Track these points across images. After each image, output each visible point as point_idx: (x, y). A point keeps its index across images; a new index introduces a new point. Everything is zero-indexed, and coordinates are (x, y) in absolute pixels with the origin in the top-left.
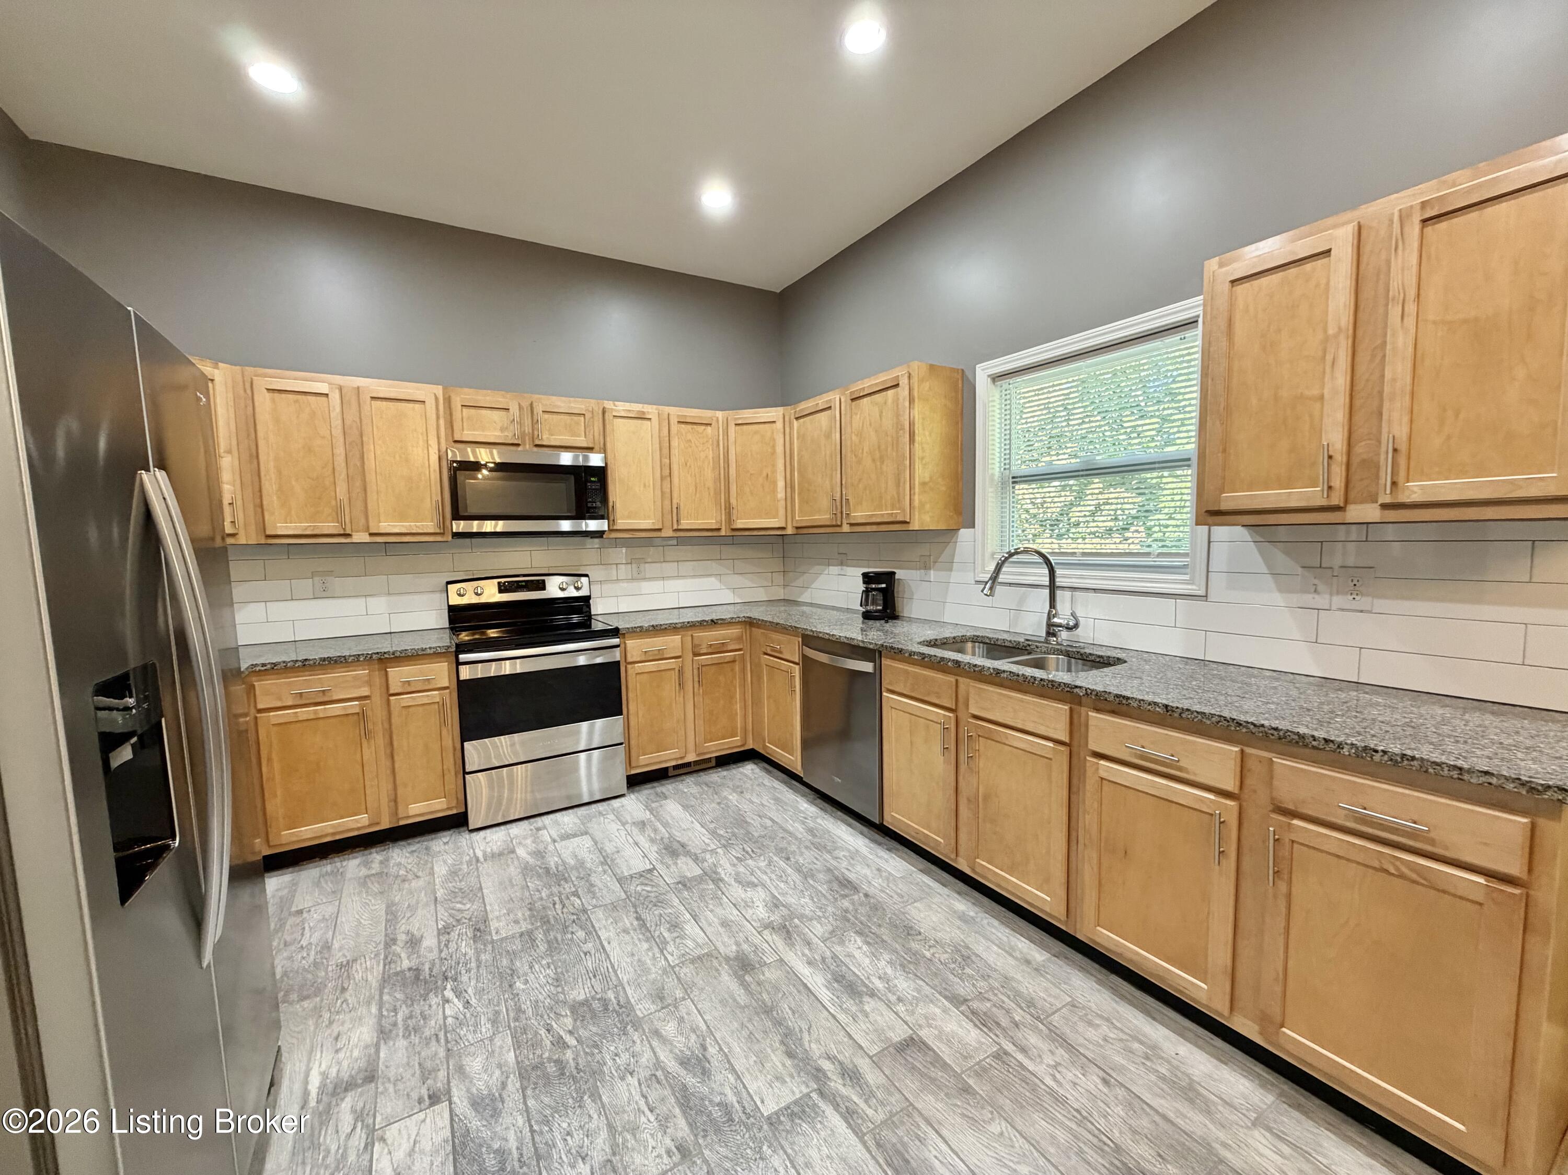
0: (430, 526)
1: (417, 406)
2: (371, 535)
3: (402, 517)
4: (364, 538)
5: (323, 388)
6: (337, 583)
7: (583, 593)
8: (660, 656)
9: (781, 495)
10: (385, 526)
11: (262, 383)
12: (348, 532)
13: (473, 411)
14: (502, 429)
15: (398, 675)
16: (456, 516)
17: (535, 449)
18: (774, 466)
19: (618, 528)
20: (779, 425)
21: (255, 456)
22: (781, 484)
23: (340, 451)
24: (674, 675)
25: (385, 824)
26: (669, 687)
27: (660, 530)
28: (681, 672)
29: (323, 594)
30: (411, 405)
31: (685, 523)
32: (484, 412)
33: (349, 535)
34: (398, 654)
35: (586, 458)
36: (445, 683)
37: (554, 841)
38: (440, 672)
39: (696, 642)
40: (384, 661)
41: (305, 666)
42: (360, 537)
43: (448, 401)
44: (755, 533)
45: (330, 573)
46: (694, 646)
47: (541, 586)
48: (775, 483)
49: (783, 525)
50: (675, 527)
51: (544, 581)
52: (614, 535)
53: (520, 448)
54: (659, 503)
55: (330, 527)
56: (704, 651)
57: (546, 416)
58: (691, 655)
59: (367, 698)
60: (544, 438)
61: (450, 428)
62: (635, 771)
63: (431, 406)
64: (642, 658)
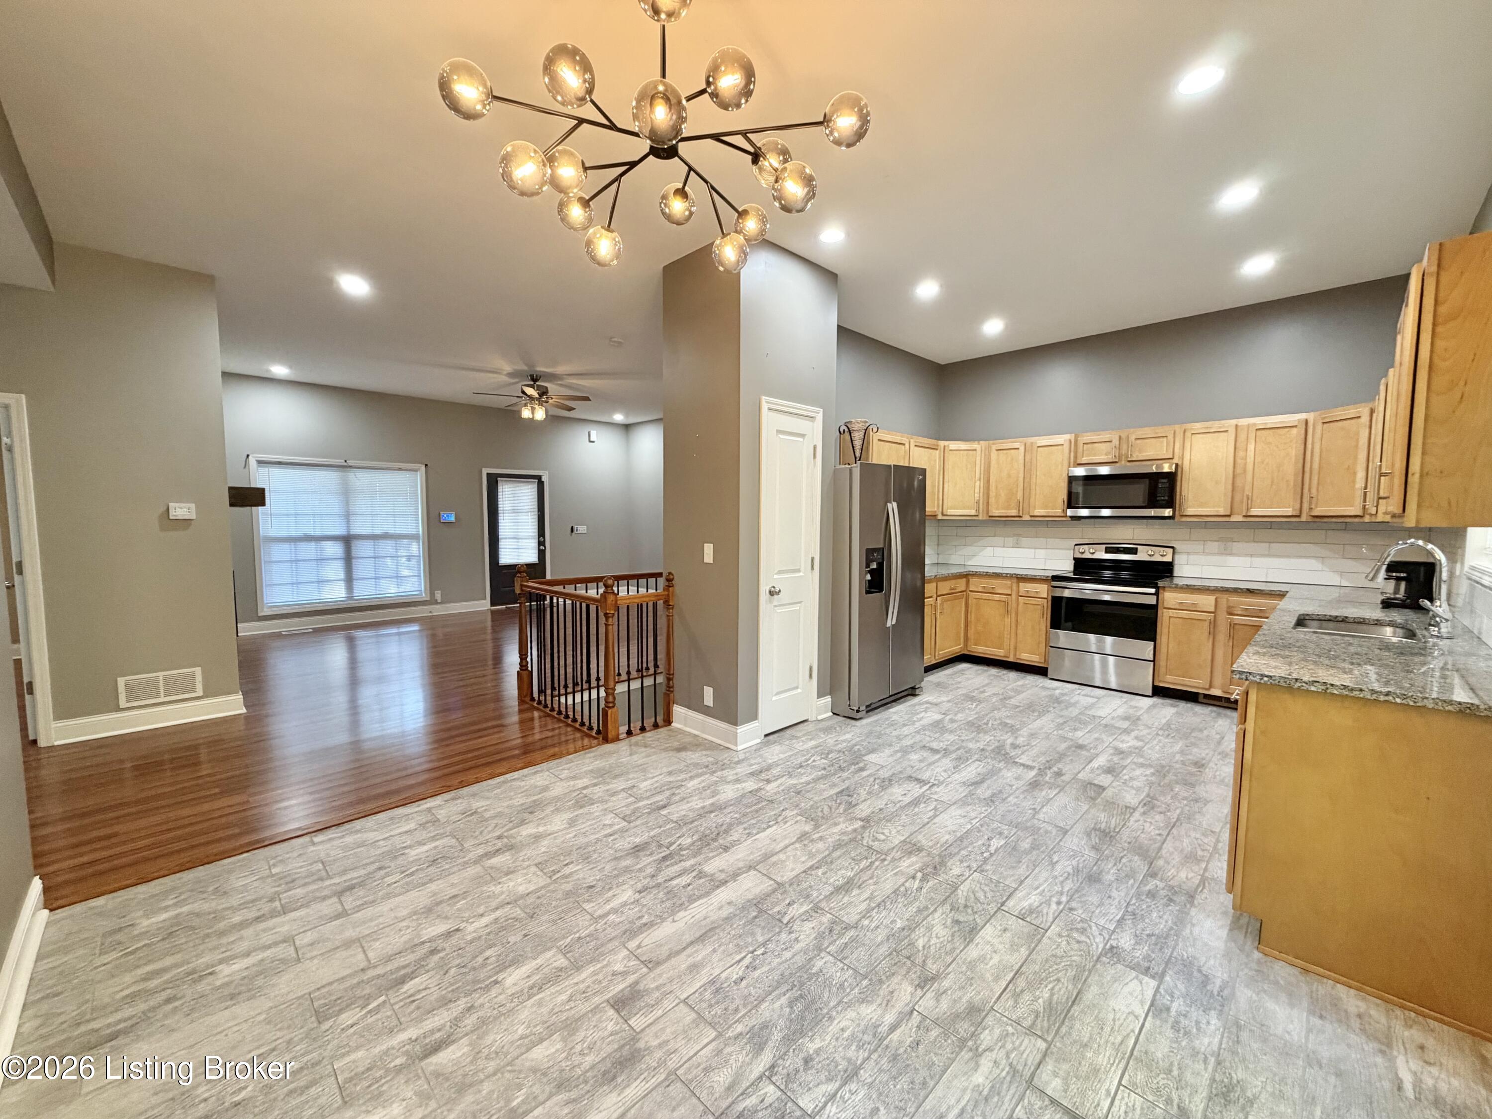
0: (1059, 512)
1: (1059, 447)
2: (1032, 516)
3: (1046, 507)
4: (1029, 518)
5: (1016, 445)
6: (1024, 541)
7: (1168, 559)
8: (1193, 608)
9: (1360, 483)
10: (1037, 512)
11: (994, 447)
12: (1021, 515)
13: (1089, 445)
14: (1107, 454)
15: (1025, 587)
16: (1070, 506)
17: (1128, 464)
18: (1356, 458)
19: (1188, 514)
20: (1365, 419)
21: (988, 481)
22: (1361, 475)
23: (1021, 475)
24: (1207, 624)
25: (1011, 659)
26: (1201, 634)
27: (1229, 516)
28: (1214, 624)
29: (1017, 545)
30: (1055, 448)
31: (1255, 511)
32: (1096, 445)
33: (1020, 517)
34: (1024, 576)
35: (1161, 466)
36: (1045, 596)
38: (1043, 590)
39: (1230, 604)
40: (1022, 579)
41: (987, 575)
42: (1027, 518)
43: (1076, 441)
44: (1334, 520)
45: (1019, 535)
46: (1229, 607)
47: (1136, 552)
48: (1355, 474)
49: (1360, 513)
50: (1246, 513)
51: (1137, 549)
52: (1184, 519)
53: (1118, 465)
54: (1230, 494)
55: (1014, 512)
56: (1239, 612)
57: (1138, 442)
58: (1224, 613)
59: (1010, 595)
60: (1134, 455)
61: (1076, 457)
62: (1161, 685)
63: (1066, 446)
64: (1178, 607)
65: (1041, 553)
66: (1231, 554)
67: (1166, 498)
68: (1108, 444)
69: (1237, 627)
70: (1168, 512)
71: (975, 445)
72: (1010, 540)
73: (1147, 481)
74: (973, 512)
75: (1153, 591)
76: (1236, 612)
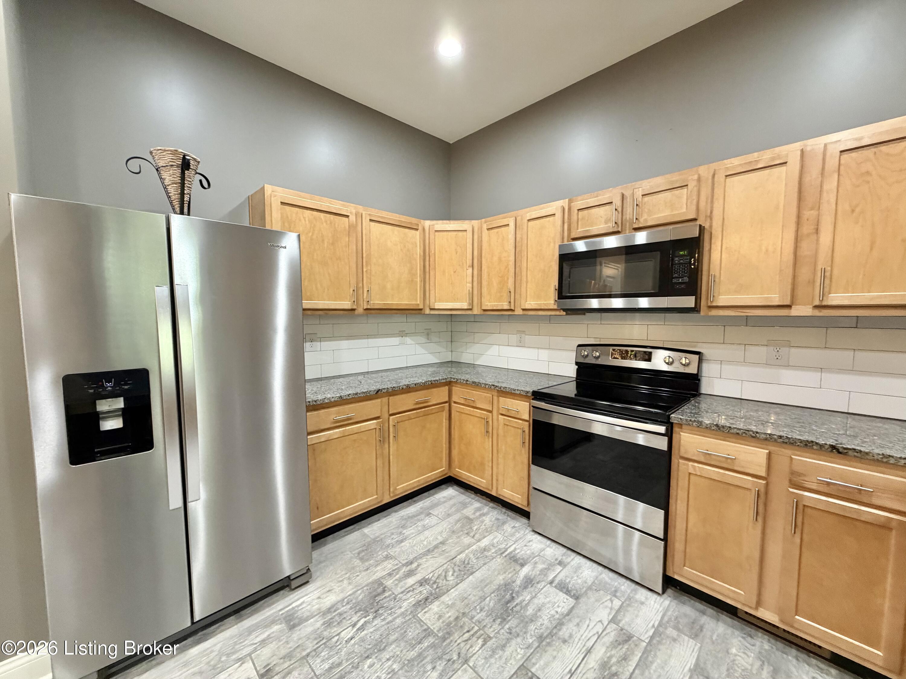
0: (551, 304)
1: (551, 219)
2: (524, 310)
3: (538, 299)
4: (523, 312)
5: (506, 221)
6: (527, 338)
7: (692, 370)
8: (729, 465)
10: (529, 305)
11: (485, 226)
12: (513, 308)
13: (584, 212)
14: (606, 223)
15: (506, 403)
17: (634, 233)
19: (720, 304)
21: (481, 267)
23: (512, 259)
24: (751, 497)
25: (494, 493)
27: (789, 307)
28: (764, 498)
29: (521, 344)
30: (548, 219)
31: (835, 299)
32: (593, 210)
33: (513, 310)
34: (502, 389)
35: (678, 231)
36: (526, 417)
37: (551, 583)
39: (796, 468)
40: (502, 392)
41: (467, 385)
42: (518, 312)
43: (569, 208)
45: (522, 332)
46: (793, 473)
47: (648, 357)
50: (817, 303)
51: (650, 353)
52: (714, 312)
54: (790, 271)
55: (503, 305)
56: (814, 486)
57: (646, 199)
58: (787, 483)
59: (491, 412)
60: (642, 220)
61: (569, 230)
62: (676, 577)
63: (559, 215)
64: (702, 459)
65: (544, 354)
66: (787, 366)
67: (686, 279)
68: (607, 207)
69: (808, 511)
70: (689, 301)
71: (465, 225)
72: (514, 338)
73: (658, 255)
74: (465, 305)
75: (662, 429)
76: (808, 485)
